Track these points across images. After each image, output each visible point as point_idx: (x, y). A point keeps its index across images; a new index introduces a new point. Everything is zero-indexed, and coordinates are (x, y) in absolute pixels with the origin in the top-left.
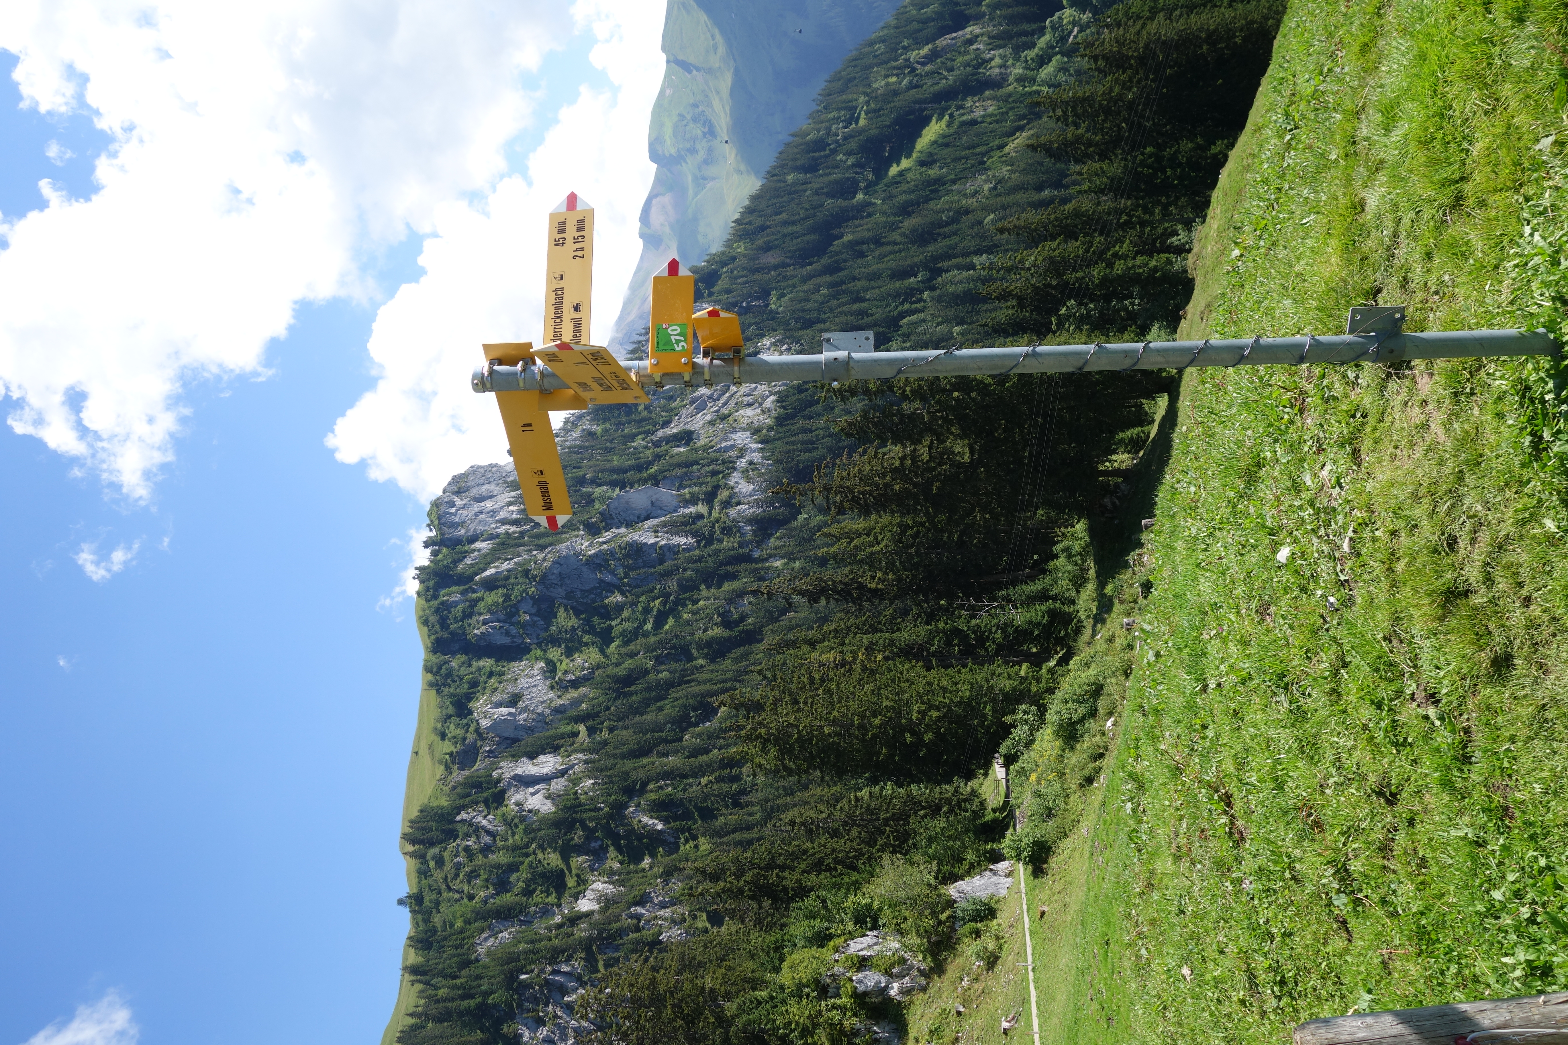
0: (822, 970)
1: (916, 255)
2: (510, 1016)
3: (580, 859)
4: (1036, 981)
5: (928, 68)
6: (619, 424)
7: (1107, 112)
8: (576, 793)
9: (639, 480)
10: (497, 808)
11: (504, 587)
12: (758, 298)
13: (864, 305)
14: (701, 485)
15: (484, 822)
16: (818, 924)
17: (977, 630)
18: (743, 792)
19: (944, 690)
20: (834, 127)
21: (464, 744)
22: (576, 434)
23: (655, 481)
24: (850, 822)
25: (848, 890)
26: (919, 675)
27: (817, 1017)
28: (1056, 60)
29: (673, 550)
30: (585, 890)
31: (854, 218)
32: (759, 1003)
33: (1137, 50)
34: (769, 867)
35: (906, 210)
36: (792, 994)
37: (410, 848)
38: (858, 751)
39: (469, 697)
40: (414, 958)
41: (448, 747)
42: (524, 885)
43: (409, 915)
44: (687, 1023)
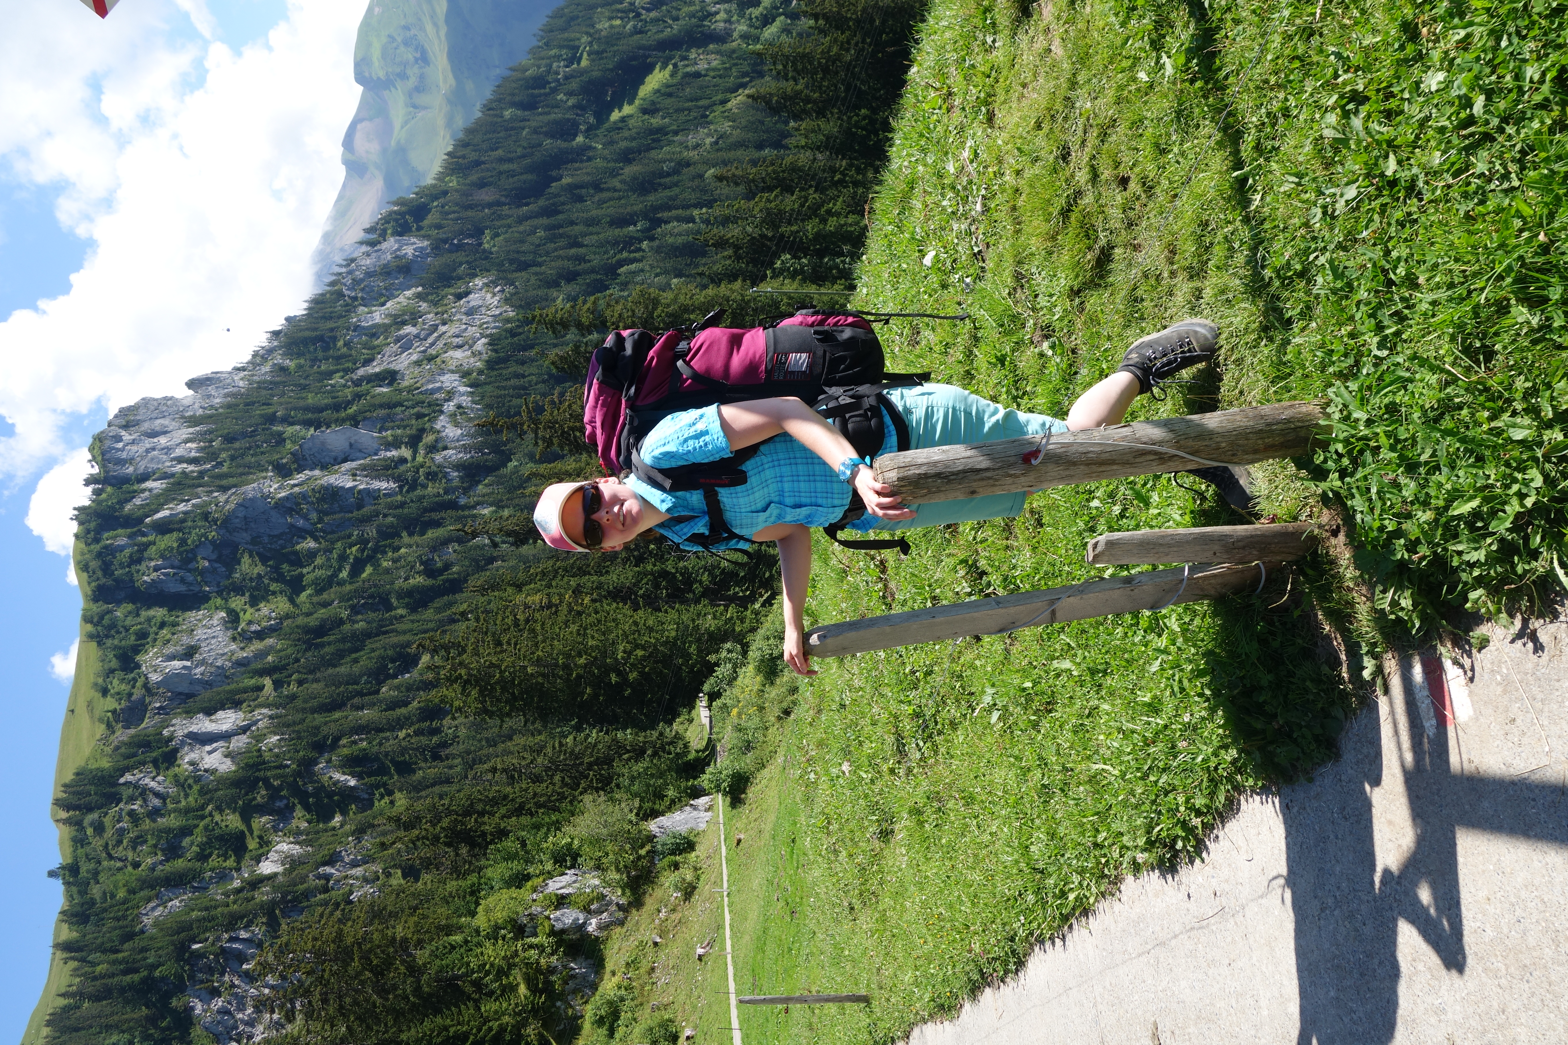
0: (520, 909)
1: (636, 204)
2: (180, 988)
3: (263, 819)
4: (731, 905)
5: (653, 14)
6: (315, 360)
7: (826, 70)
8: (259, 750)
9: (336, 421)
10: (167, 769)
11: (179, 530)
12: (470, 236)
13: (582, 250)
14: (405, 427)
15: (153, 784)
16: (516, 866)
17: (685, 573)
18: (444, 745)
19: (651, 629)
20: (555, 65)
21: (129, 701)
22: (266, 368)
23: (355, 421)
24: (553, 768)
25: (549, 830)
26: (625, 615)
27: (512, 957)
28: (780, 21)
29: (373, 495)
30: (268, 852)
31: (573, 161)
32: (453, 947)
33: (855, 12)
34: (467, 813)
35: (627, 157)
36: (488, 937)
37: (64, 815)
38: (561, 691)
39: (137, 649)
40: (67, 934)
41: (110, 703)
42: (197, 849)
43: (62, 888)
44: (376, 975)
